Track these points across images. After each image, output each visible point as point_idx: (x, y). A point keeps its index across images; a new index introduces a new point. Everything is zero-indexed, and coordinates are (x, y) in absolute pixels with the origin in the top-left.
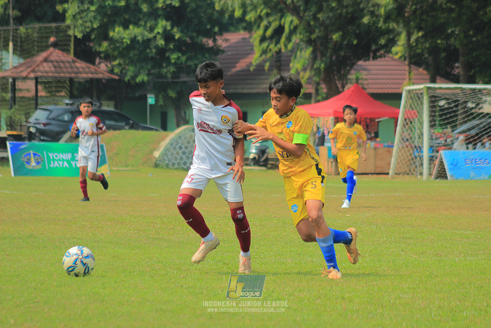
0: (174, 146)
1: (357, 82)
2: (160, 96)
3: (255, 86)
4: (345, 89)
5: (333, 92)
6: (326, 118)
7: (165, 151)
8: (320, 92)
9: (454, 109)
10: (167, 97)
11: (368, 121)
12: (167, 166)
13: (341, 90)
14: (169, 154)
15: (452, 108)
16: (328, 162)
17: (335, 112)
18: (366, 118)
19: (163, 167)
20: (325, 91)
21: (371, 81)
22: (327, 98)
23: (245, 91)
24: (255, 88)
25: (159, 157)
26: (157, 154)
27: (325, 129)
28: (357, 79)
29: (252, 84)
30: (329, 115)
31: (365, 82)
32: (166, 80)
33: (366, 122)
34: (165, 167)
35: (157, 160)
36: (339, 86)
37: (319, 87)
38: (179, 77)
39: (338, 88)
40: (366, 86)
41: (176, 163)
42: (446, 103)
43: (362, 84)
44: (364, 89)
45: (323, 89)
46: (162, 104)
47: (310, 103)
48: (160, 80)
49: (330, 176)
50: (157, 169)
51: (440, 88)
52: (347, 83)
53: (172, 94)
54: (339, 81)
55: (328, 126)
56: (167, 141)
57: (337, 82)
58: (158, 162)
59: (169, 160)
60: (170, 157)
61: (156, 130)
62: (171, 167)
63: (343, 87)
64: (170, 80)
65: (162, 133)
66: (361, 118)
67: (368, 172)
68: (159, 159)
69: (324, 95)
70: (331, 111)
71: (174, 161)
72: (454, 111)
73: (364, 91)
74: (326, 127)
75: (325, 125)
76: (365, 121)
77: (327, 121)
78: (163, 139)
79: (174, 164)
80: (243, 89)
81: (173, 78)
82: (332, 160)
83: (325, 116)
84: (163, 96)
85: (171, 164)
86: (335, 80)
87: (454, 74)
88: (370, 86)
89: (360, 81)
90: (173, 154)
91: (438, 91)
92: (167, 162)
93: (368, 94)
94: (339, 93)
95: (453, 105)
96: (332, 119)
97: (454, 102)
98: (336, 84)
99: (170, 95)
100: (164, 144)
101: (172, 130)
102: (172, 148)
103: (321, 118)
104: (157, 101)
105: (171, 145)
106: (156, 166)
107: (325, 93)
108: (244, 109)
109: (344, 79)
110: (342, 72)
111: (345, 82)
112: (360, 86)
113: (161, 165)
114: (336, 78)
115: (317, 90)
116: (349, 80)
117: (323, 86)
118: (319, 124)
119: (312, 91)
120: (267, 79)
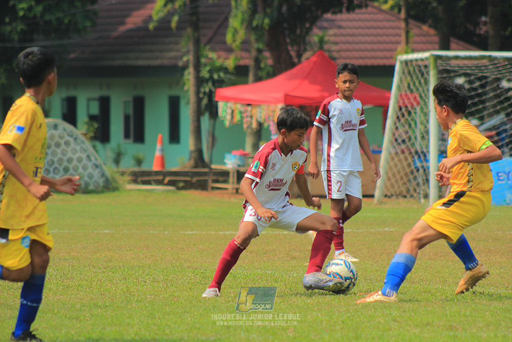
1: (321, 48)
2: (2, 71)
3: (157, 54)
4: (304, 58)
5: (283, 64)
6: (272, 107)
8: (262, 65)
9: (480, 91)
13: (296, 60)
15: (475, 89)
17: (287, 97)
20: (270, 62)
21: (344, 47)
22: (274, 73)
23: (141, 63)
24: (157, 58)
27: (271, 123)
28: (321, 41)
29: (151, 51)
30: (277, 101)
31: (334, 48)
36: (293, 54)
37: (260, 57)
39: (291, 57)
40: (335, 55)
42: (466, 82)
43: (329, 51)
44: (335, 59)
45: (267, 58)
46: (5, 82)
47: (246, 82)
51: (457, 58)
52: (305, 50)
54: (292, 45)
57: (290, 48)
63: (299, 56)
64: (17, 45)
69: (270, 69)
70: (280, 95)
72: (479, 95)
73: (333, 62)
74: (273, 121)
75: (271, 118)
77: (274, 111)
80: (138, 59)
84: (6, 69)
86: (287, 44)
87: (480, 35)
88: (343, 54)
89: (326, 47)
91: (454, 62)
94: (292, 65)
95: (477, 84)
97: (480, 79)
98: (288, 51)
103: (264, 107)
107: (271, 66)
108: (139, 93)
109: (301, 43)
110: (298, 31)
111: (302, 47)
112: (327, 54)
114: (288, 40)
115: (257, 61)
116: (309, 44)
117: (267, 54)
118: (261, 117)
119: (250, 62)
120: (177, 43)
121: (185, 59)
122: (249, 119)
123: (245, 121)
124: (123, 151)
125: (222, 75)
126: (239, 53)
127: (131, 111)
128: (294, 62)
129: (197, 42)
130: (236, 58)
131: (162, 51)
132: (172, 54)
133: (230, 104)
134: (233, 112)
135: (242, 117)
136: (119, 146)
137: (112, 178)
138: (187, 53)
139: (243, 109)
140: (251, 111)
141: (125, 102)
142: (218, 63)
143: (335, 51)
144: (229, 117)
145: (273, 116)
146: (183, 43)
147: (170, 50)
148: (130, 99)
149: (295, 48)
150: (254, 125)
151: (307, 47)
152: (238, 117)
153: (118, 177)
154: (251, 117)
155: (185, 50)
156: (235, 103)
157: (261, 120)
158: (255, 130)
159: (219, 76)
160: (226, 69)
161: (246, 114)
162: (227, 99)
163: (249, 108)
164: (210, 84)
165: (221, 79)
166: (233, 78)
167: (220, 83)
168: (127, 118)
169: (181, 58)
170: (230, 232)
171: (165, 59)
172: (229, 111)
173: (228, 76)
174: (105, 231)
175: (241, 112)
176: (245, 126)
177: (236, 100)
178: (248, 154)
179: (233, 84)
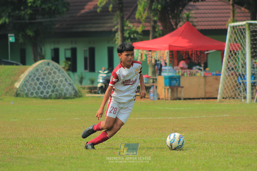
0: (32, 77)
1: (188, 20)
2: (20, 35)
3: (101, 25)
4: (178, 26)
5: (168, 29)
6: (162, 52)
7: (25, 82)
8: (157, 30)
10: (26, 36)
11: (198, 53)
12: (27, 95)
13: (175, 27)
14: (28, 84)
16: (165, 89)
17: (170, 46)
18: (197, 51)
19: (23, 96)
20: (161, 28)
21: (200, 19)
22: (163, 34)
23: (93, 30)
24: (101, 27)
25: (19, 88)
26: (17, 85)
27: (162, 60)
28: (188, 17)
29: (98, 23)
30: (165, 50)
31: (195, 20)
32: (24, 22)
33: (197, 54)
34: (25, 96)
35: (17, 90)
36: (173, 24)
37: (156, 25)
38: (35, 19)
39: (172, 25)
40: (196, 24)
41: (34, 92)
43: (192, 22)
44: (195, 26)
45: (159, 26)
46: (22, 41)
47: (148, 39)
48: (19, 21)
49: (167, 101)
50: (18, 98)
52: (180, 22)
53: (30, 33)
54: (172, 19)
55: (165, 59)
56: (26, 73)
57: (171, 20)
58: (19, 92)
59: (28, 90)
60: (28, 87)
61: (17, 65)
62: (30, 96)
63: (176, 25)
64: (28, 21)
65: (21, 67)
66: (192, 51)
67: (199, 97)
68: (19, 89)
69: (161, 32)
70: (167, 46)
71: (32, 91)
73: (194, 28)
74: (163, 59)
75: (162, 58)
76: (195, 54)
77: (163, 54)
78: (23, 72)
79: (32, 93)
80: (91, 27)
81: (29, 19)
82: (168, 87)
83: (160, 49)
84: (22, 35)
85: (30, 93)
86: (170, 18)
88: (200, 23)
89: (190, 20)
90: (31, 84)
92: (26, 91)
93: (198, 30)
94: (173, 30)
96: (167, 52)
98: (170, 23)
99: (28, 34)
100: (23, 77)
101: (31, 64)
102: (30, 79)
103: (158, 52)
104: (16, 39)
105: (30, 77)
106: (17, 95)
107: (162, 30)
108: (92, 45)
109: (177, 17)
110: (176, 12)
111: (178, 20)
112: (191, 23)
113: (21, 95)
114: (170, 17)
115: (154, 28)
116: (182, 18)
117: (159, 24)
118: (157, 57)
119: (150, 28)
120: (112, 19)
121: (116, 27)
122: (150, 58)
123: (148, 59)
124: (84, 76)
125: (135, 35)
126: (144, 23)
127: (88, 56)
128: (174, 28)
129: (122, 18)
130: (143, 26)
131: (104, 23)
132: (109, 25)
133: (140, 51)
134: (142, 55)
135: (146, 57)
136: (82, 73)
137: (79, 90)
138: (117, 24)
139: (147, 53)
140: (151, 54)
141: (85, 51)
142: (134, 29)
143: (195, 22)
144: (139, 58)
145: (163, 57)
146: (115, 19)
147: (108, 23)
148: (87, 49)
149: (174, 20)
150: (153, 62)
151: (180, 20)
152: (144, 57)
153: (81, 90)
154: (152, 57)
155: (116, 23)
156: (143, 50)
157: (157, 59)
158: (153, 64)
159: (134, 36)
160: (137, 32)
161: (149, 56)
162: (139, 48)
163: (150, 53)
164: (129, 40)
165: (135, 37)
166: (141, 37)
167: (134, 40)
168: (86, 59)
169: (114, 27)
170: (142, 118)
171: (105, 27)
172: (140, 54)
173: (139, 36)
174: (76, 119)
175: (146, 55)
176: (148, 62)
177: (144, 49)
178: (150, 77)
179: (142, 40)
